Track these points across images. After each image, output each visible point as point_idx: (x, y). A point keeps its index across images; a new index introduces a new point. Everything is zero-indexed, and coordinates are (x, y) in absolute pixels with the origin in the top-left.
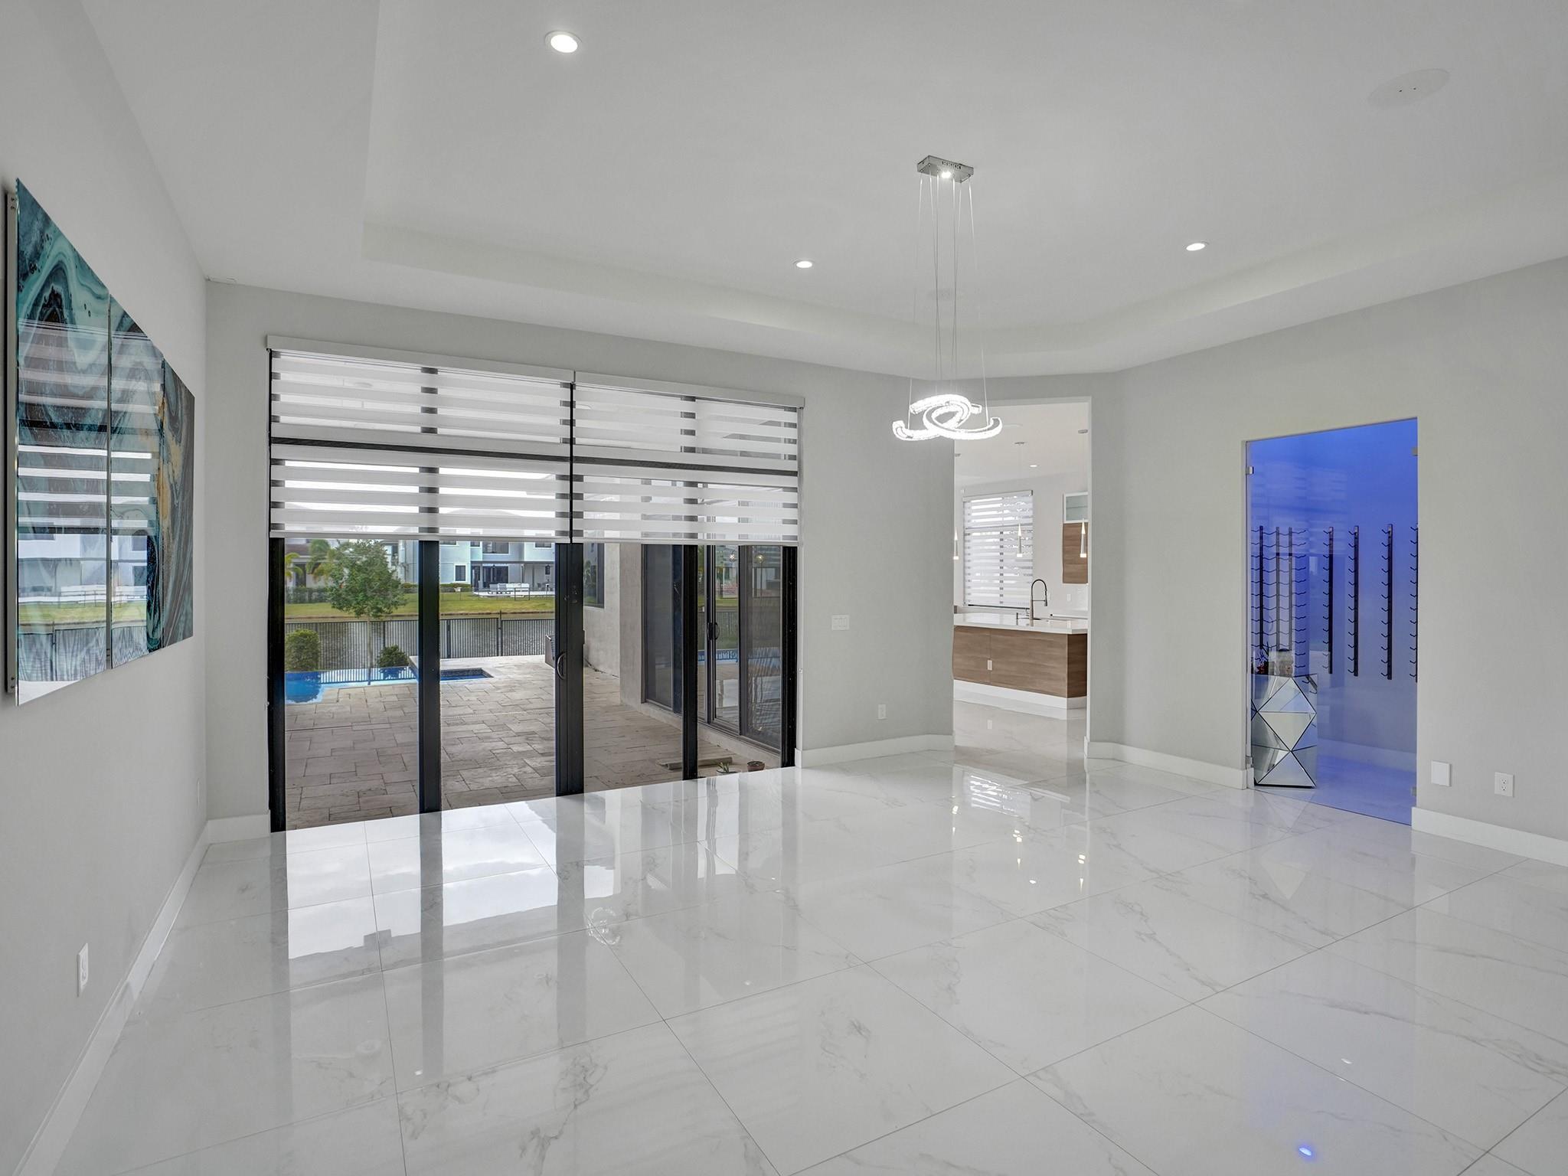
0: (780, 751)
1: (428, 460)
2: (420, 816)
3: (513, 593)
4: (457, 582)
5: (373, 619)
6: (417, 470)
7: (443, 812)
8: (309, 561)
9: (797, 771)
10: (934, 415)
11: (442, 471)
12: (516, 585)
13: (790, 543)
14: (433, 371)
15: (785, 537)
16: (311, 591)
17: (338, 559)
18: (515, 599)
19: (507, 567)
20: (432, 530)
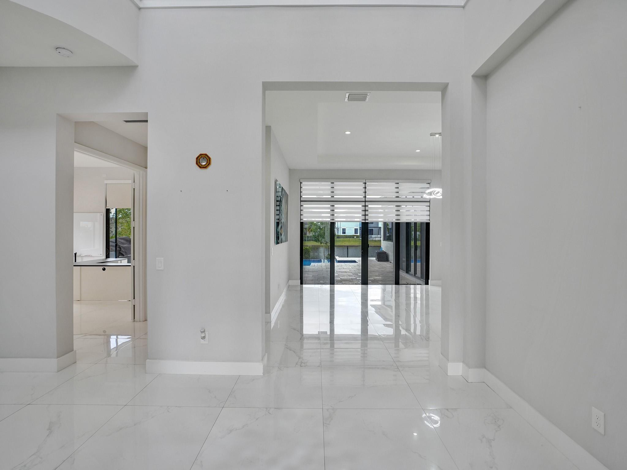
0: (425, 281)
1: (332, 203)
2: (330, 286)
3: (374, 239)
4: (355, 234)
5: (325, 245)
6: (330, 206)
7: (335, 285)
8: (308, 227)
9: (429, 286)
10: (435, 193)
11: (335, 206)
12: (376, 236)
13: (428, 221)
14: (333, 183)
15: (426, 220)
16: (308, 237)
17: (316, 226)
18: (375, 241)
19: (373, 229)
20: (333, 220)
